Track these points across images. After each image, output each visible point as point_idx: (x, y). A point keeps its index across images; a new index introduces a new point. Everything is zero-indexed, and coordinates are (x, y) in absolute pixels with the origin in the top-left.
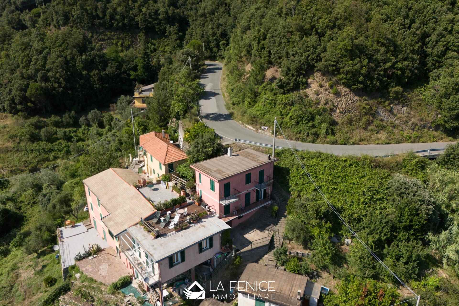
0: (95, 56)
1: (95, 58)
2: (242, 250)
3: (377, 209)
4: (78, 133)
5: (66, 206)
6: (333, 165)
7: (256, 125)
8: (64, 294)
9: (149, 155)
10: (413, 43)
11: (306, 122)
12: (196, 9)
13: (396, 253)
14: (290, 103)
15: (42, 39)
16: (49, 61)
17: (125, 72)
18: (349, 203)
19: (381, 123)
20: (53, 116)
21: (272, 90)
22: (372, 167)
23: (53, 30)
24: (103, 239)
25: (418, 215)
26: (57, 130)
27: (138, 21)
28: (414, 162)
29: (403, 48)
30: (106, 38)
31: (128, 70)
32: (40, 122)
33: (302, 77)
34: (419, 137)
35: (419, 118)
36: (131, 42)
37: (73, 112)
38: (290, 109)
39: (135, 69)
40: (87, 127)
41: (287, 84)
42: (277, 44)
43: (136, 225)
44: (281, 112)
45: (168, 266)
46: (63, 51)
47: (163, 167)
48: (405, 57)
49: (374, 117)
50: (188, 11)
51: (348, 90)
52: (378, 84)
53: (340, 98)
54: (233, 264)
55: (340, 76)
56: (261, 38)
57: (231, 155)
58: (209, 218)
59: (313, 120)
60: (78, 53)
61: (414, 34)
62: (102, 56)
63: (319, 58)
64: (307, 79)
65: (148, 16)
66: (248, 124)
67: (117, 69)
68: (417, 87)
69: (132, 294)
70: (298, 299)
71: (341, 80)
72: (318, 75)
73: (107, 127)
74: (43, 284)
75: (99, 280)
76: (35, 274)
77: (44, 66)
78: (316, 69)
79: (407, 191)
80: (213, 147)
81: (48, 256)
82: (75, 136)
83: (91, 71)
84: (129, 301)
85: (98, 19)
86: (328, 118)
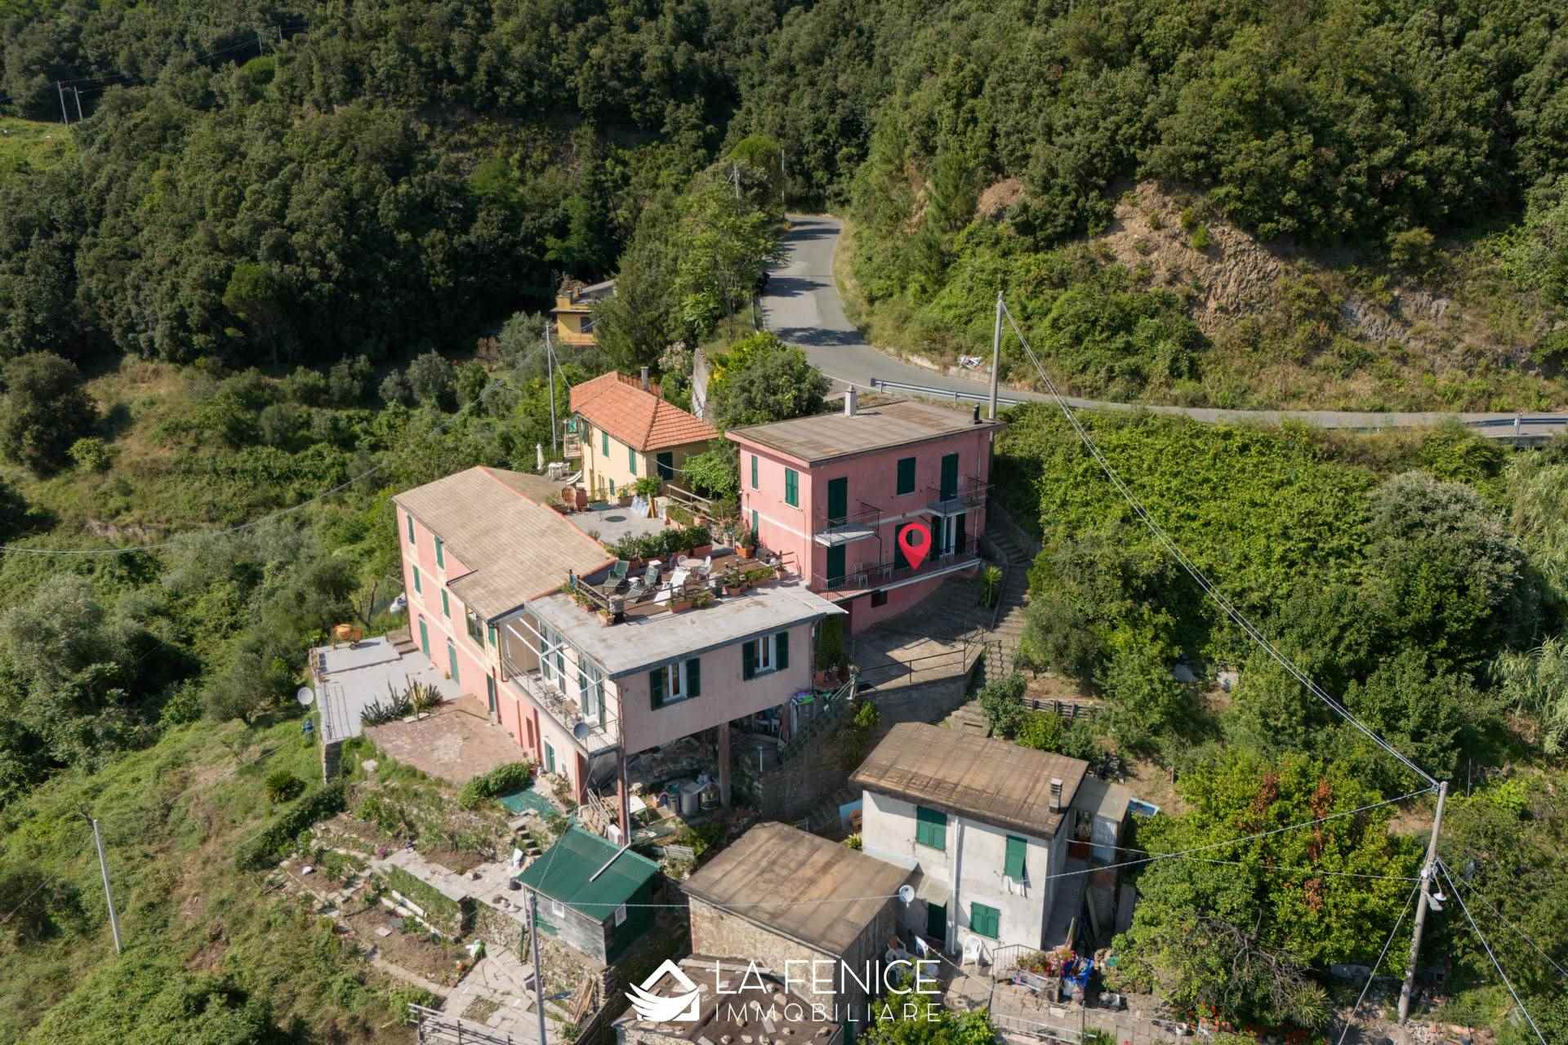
0: (438, 188)
1: (437, 193)
2: (880, 687)
3: (1327, 583)
4: (375, 424)
5: (337, 600)
6: (1185, 446)
7: (942, 354)
8: (326, 818)
9: (597, 436)
10: (1469, 88)
11: (1104, 335)
12: (763, 50)
13: (1383, 701)
14: (1055, 280)
15: (278, 136)
16: (296, 199)
17: (528, 240)
18: (1236, 561)
19: (1359, 345)
20: (300, 369)
21: (997, 242)
22: (1314, 456)
23: (313, 113)
24: (448, 677)
25: (1463, 591)
26: (309, 415)
27: (577, 88)
28: (1461, 447)
29: (1433, 102)
30: (474, 140)
31: (539, 235)
32: (258, 386)
33: (1094, 194)
34: (1490, 395)
35: (1489, 332)
36: (550, 155)
37: (363, 357)
38: (1055, 299)
39: (561, 229)
40: (403, 408)
41: (1045, 221)
42: (1016, 105)
43: (552, 594)
44: (1024, 308)
45: (647, 701)
46: (342, 168)
47: (641, 461)
48: (1440, 130)
49: (1335, 327)
50: (738, 56)
51: (1246, 237)
52: (1348, 215)
53: (1221, 262)
54: (852, 725)
55: (1221, 192)
56: (967, 91)
57: (853, 413)
58: (779, 588)
59: (1130, 332)
60: (385, 177)
61: (1473, 61)
62: (458, 192)
63: (1150, 135)
64: (1113, 205)
65: (607, 72)
66: (914, 352)
67: (505, 229)
68: (1483, 233)
69: (532, 811)
70: (1052, 810)
71: (1221, 203)
72: (1147, 191)
73: (467, 406)
74: (265, 796)
75: (434, 773)
76: (241, 773)
77: (280, 214)
78: (1140, 170)
79: (1429, 518)
80: (799, 390)
81: (279, 728)
82: (366, 432)
83: (423, 235)
84: (523, 828)
85: (451, 82)
86: (1178, 323)
